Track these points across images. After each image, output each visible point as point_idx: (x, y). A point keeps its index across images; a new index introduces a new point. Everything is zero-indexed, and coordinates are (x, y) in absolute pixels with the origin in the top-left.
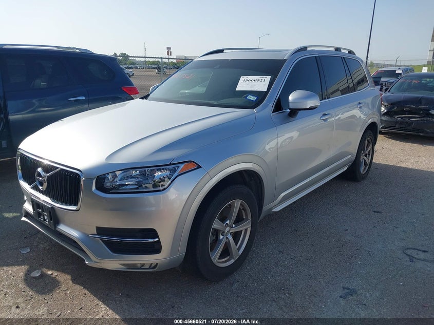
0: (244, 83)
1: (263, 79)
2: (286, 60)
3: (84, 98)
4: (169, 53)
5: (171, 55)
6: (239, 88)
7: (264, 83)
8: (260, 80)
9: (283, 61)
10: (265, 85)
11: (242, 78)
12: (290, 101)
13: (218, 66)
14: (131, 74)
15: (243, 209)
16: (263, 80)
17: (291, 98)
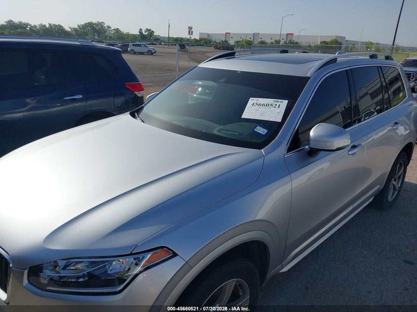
0: (254, 108)
1: (278, 104)
2: (308, 78)
3: (81, 97)
4: (191, 33)
5: (192, 34)
6: (245, 115)
7: (279, 110)
8: (274, 105)
9: (306, 79)
10: (279, 113)
11: (251, 101)
12: (311, 138)
13: (223, 80)
14: (153, 51)
15: (239, 285)
16: (277, 106)
17: (312, 133)
